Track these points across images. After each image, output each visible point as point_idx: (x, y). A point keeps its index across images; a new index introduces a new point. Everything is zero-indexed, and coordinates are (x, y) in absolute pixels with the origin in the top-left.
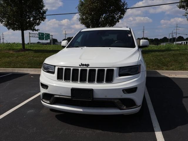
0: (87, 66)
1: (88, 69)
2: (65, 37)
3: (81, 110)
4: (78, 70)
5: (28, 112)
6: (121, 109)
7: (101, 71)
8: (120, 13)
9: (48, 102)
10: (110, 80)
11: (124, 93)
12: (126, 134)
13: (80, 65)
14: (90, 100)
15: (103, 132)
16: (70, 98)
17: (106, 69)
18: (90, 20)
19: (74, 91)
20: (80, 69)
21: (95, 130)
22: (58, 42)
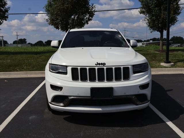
0: (104, 65)
1: (105, 68)
2: (17, 38)
3: (100, 109)
4: (95, 69)
5: (30, 118)
6: (137, 105)
7: (118, 69)
8: (88, 15)
9: (62, 105)
10: (127, 77)
11: (141, 89)
12: (143, 127)
13: (96, 64)
14: (111, 98)
15: (122, 129)
16: (90, 98)
17: (122, 67)
18: (60, 20)
19: (93, 90)
20: (96, 68)
21: (114, 128)
22: (8, 44)
